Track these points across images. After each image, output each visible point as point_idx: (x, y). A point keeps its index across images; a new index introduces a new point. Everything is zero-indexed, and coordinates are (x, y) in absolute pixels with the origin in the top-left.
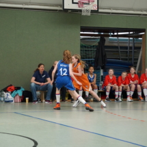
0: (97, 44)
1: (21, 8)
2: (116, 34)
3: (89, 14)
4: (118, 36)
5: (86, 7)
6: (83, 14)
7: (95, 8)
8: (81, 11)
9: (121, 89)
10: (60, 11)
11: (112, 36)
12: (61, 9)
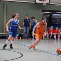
0: (49, 17)
1: (19, 2)
2: (56, 13)
3: (46, 5)
4: (57, 14)
5: (44, 2)
6: (43, 5)
7: (48, 3)
8: (42, 3)
9: (56, 35)
10: (34, 3)
11: (55, 14)
12: (35, 3)
